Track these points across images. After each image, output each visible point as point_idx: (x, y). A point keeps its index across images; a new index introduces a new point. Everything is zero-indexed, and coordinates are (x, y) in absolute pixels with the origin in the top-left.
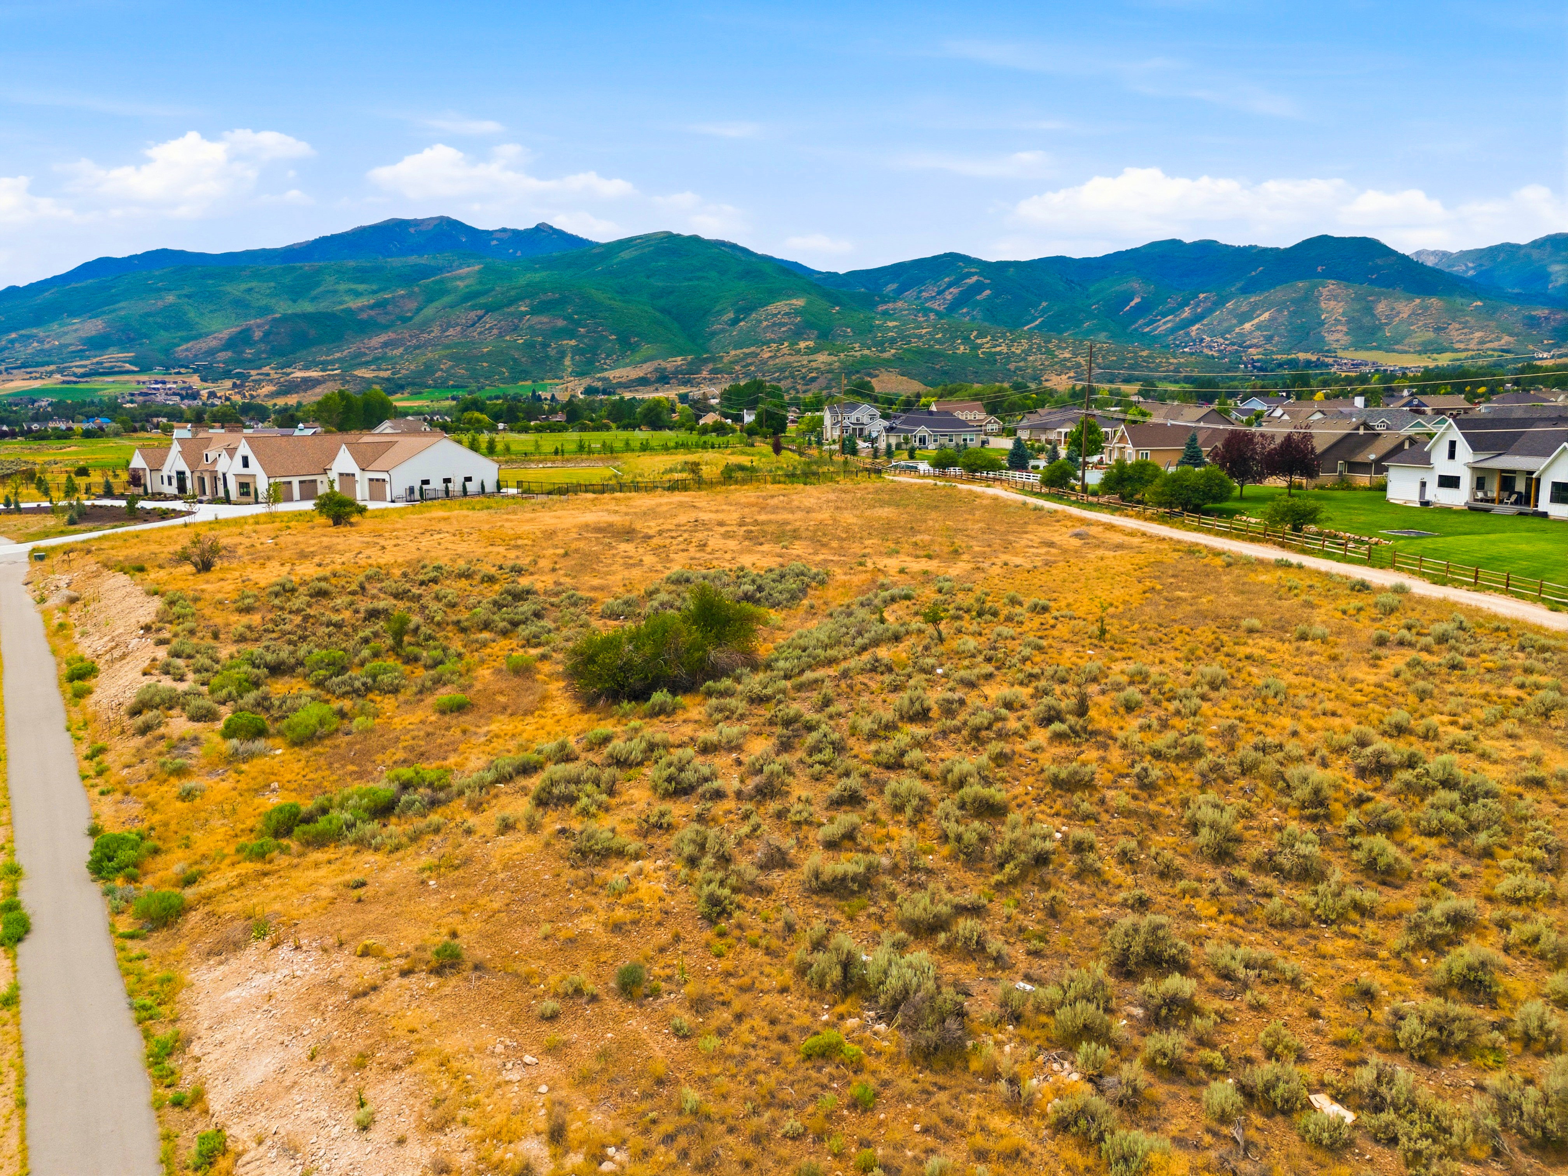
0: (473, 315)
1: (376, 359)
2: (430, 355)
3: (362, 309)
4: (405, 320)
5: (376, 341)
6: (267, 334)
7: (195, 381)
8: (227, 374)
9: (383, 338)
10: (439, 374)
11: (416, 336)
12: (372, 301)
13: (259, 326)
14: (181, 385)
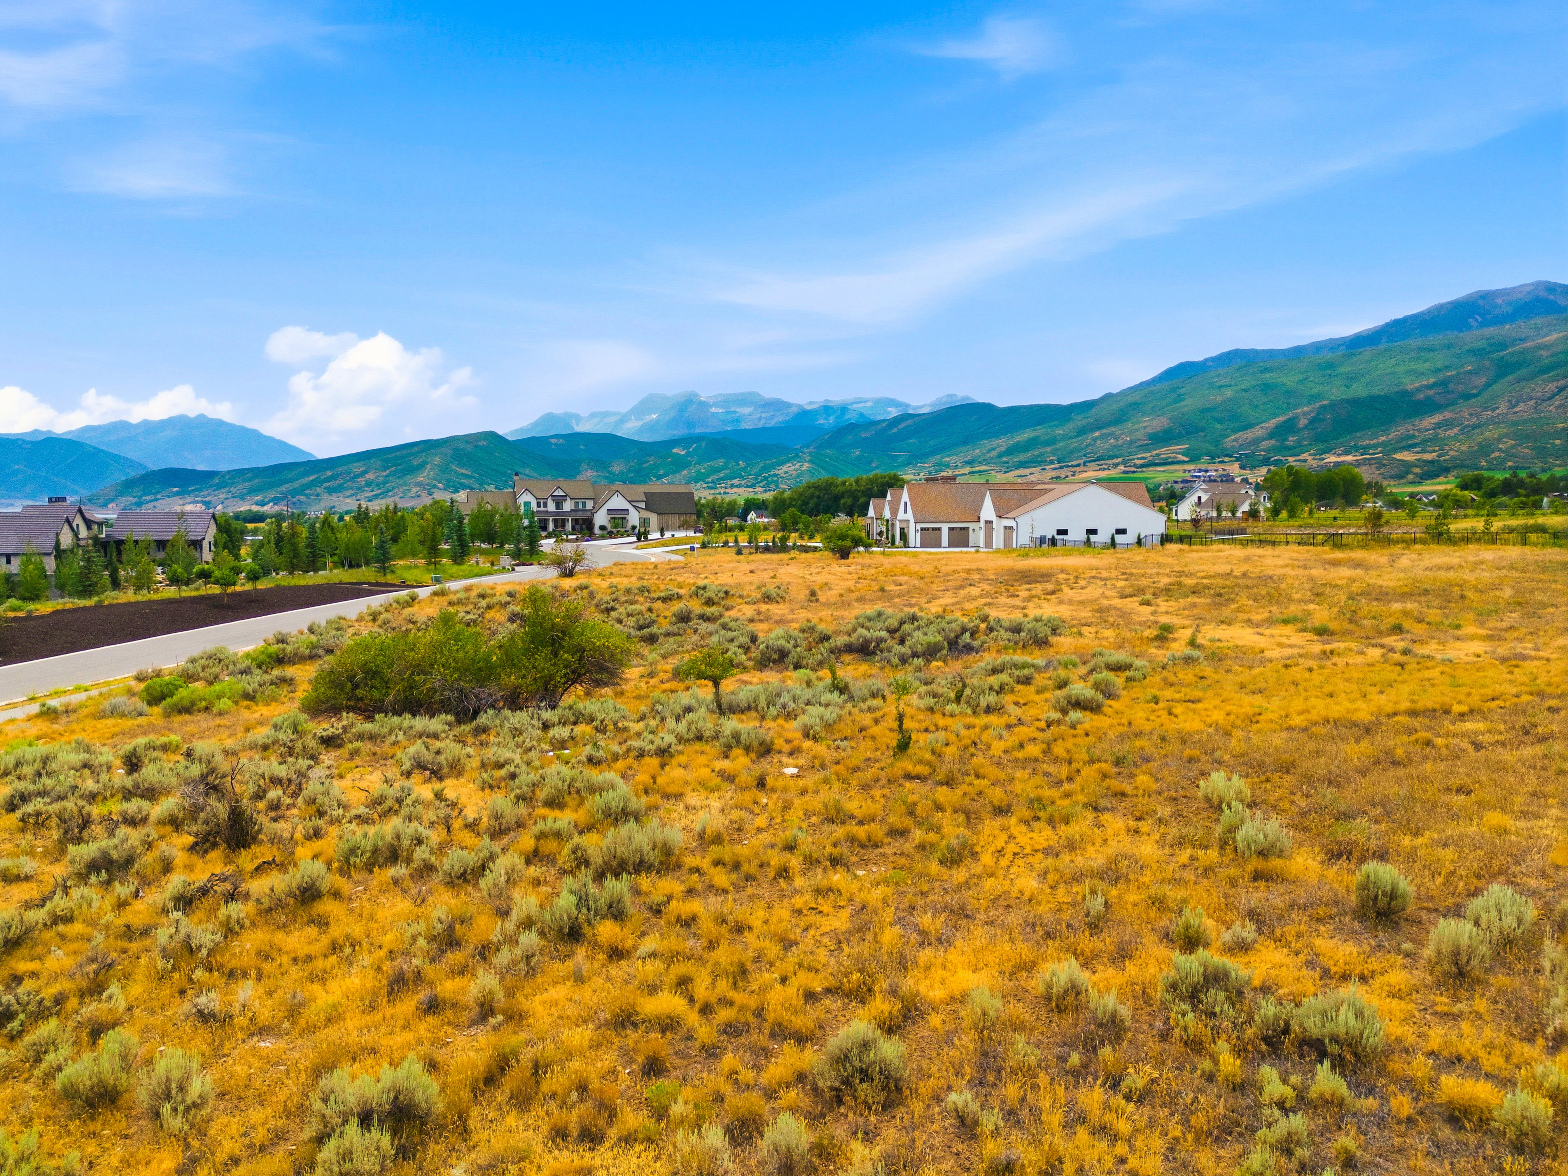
0: (1552, 387)
1: (1425, 441)
2: (1490, 433)
3: (1418, 390)
4: (1467, 397)
5: (1428, 422)
6: (1312, 421)
7: (1234, 469)
8: (1266, 462)
9: (1438, 418)
10: (1497, 454)
11: (1477, 414)
12: (1431, 381)
13: (1305, 414)
14: (1221, 472)
